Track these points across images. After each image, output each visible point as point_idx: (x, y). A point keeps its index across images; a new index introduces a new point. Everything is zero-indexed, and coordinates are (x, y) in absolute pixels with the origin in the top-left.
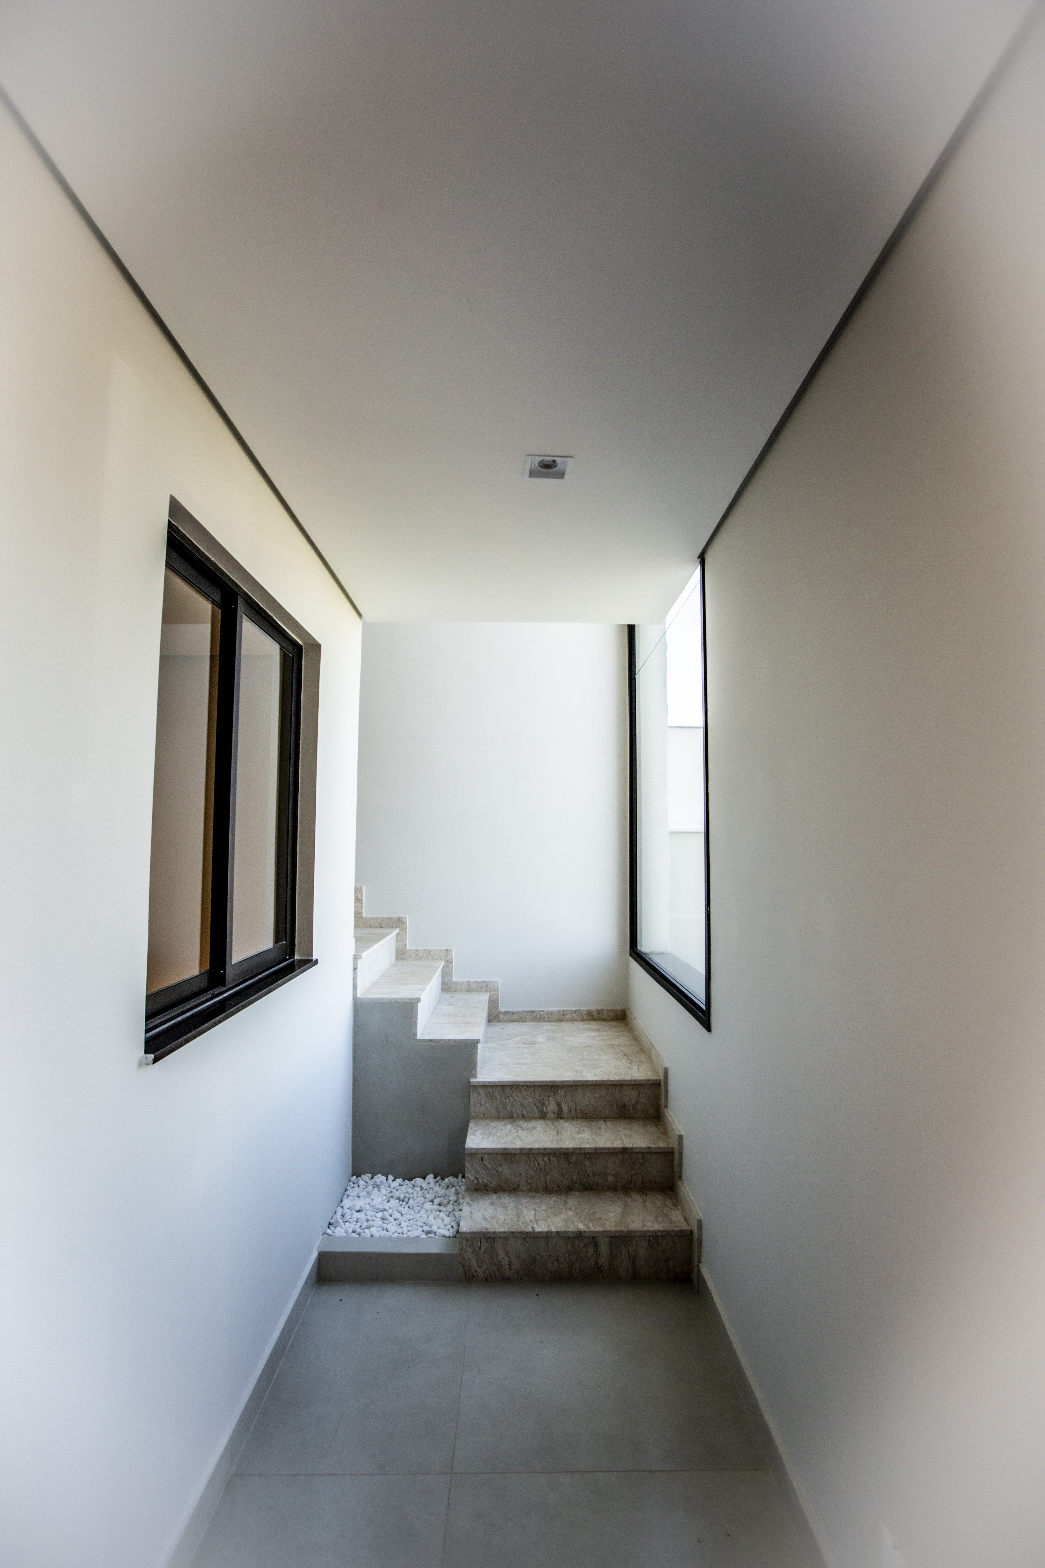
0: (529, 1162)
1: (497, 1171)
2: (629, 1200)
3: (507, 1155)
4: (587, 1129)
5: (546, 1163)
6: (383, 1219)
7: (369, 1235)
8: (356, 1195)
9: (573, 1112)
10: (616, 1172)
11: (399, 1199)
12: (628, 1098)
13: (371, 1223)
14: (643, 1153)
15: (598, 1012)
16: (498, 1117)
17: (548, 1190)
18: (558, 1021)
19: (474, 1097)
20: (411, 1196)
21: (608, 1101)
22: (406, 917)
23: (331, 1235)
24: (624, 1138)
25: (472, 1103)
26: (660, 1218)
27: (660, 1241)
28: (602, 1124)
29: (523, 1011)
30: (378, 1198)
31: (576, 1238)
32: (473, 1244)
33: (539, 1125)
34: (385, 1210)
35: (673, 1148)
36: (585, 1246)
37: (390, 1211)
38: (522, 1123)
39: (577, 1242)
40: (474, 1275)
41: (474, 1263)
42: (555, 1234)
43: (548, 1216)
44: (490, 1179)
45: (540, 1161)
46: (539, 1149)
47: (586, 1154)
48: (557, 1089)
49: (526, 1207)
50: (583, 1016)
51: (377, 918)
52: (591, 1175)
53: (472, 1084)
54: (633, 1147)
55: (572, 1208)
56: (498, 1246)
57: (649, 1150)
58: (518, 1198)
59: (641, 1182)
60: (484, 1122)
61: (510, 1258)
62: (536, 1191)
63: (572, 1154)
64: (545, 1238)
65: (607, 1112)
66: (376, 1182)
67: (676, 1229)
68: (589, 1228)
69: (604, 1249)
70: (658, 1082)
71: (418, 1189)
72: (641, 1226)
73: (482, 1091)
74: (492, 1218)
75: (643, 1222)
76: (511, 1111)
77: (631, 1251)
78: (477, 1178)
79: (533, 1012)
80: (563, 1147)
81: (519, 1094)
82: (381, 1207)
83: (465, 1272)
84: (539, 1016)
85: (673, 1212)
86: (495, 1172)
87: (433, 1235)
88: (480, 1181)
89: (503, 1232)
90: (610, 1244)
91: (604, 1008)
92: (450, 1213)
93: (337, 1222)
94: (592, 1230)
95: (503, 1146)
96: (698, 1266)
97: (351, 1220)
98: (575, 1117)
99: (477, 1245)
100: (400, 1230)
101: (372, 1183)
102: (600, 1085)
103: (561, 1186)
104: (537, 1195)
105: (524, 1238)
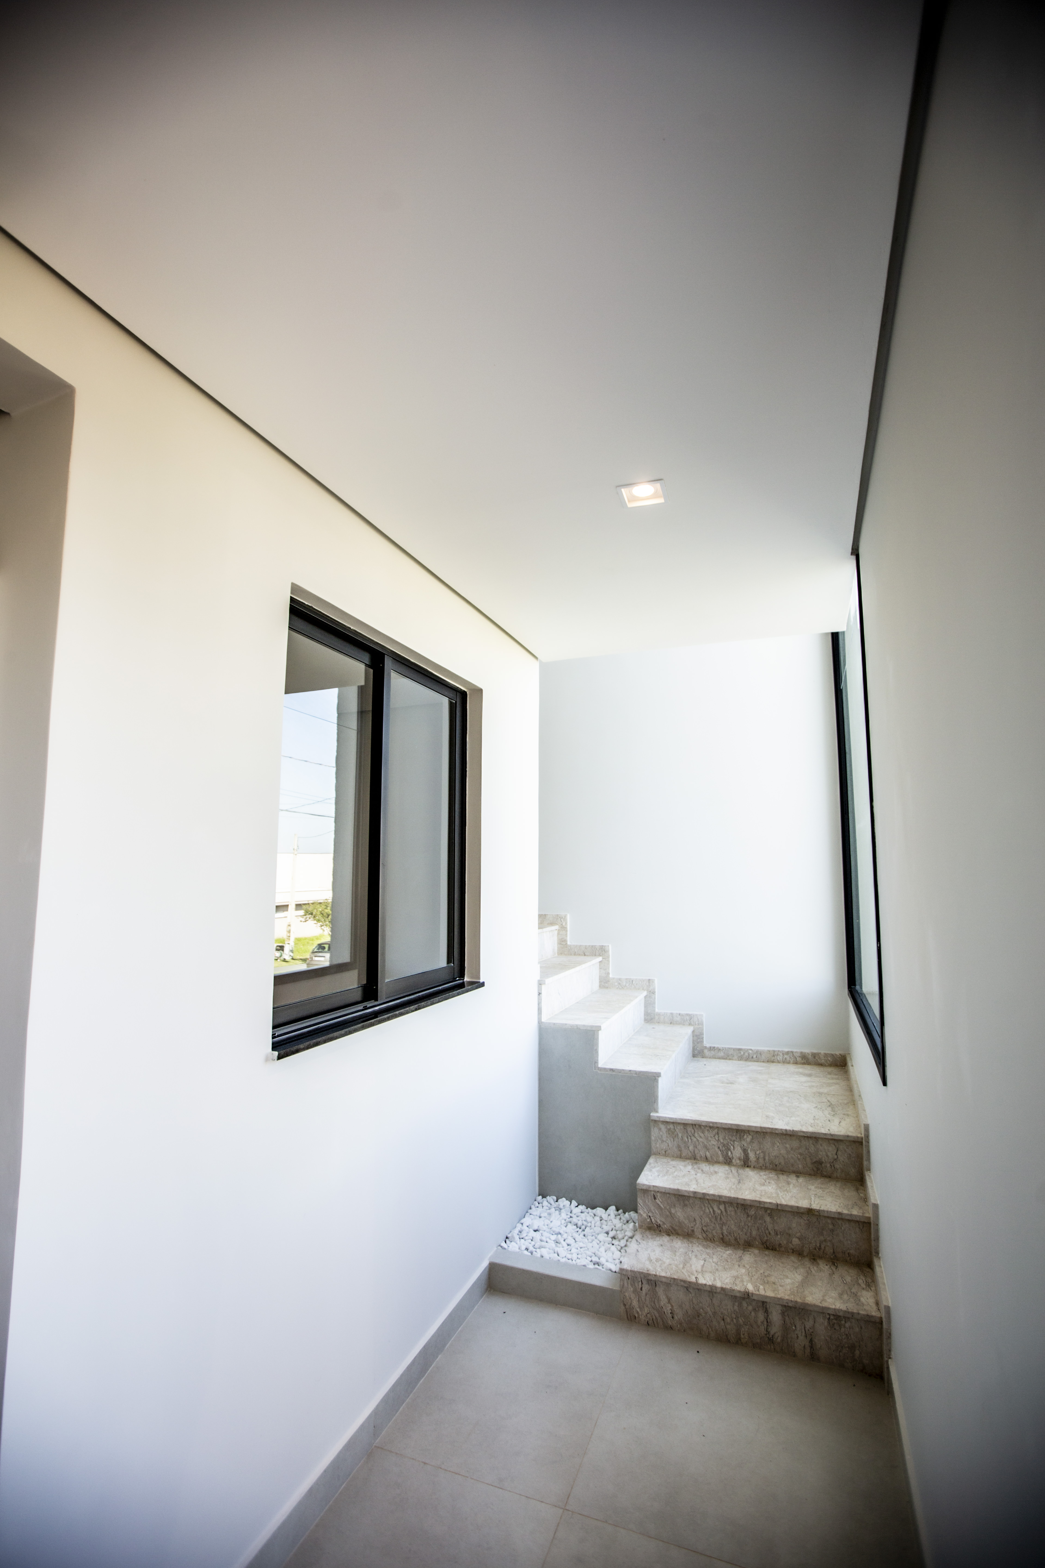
0: (704, 1208)
1: (670, 1213)
2: (814, 1269)
3: (680, 1198)
4: (773, 1182)
5: (722, 1212)
6: (557, 1242)
7: (539, 1255)
8: (538, 1215)
9: (761, 1160)
10: (802, 1236)
11: (576, 1225)
12: (824, 1153)
13: (543, 1244)
14: (833, 1218)
15: (814, 1055)
16: (680, 1157)
17: (725, 1242)
18: (768, 1062)
19: (655, 1133)
20: (589, 1224)
21: (801, 1154)
22: (608, 946)
23: (505, 1249)
24: (813, 1198)
25: (653, 1138)
26: (845, 1297)
27: (843, 1322)
28: (793, 1179)
29: (729, 1048)
30: (557, 1221)
31: (744, 1299)
32: (634, 1283)
33: (722, 1170)
34: (560, 1234)
35: (869, 1218)
36: (754, 1310)
37: (565, 1236)
38: (705, 1167)
39: (745, 1304)
40: (635, 1317)
41: (635, 1303)
42: (720, 1289)
43: (717, 1270)
44: (663, 1220)
45: (716, 1209)
46: (714, 1195)
47: (766, 1209)
48: (742, 1134)
49: (696, 1256)
50: (796, 1059)
51: (581, 946)
52: (772, 1233)
53: (652, 1118)
54: (821, 1209)
55: (746, 1266)
56: (660, 1291)
57: (840, 1217)
58: (690, 1245)
59: (832, 1251)
60: (665, 1160)
61: (672, 1306)
62: (712, 1240)
63: (751, 1206)
64: (709, 1291)
65: (800, 1166)
66: (559, 1205)
67: (862, 1312)
68: (758, 1291)
69: (776, 1316)
70: (860, 1140)
71: (597, 1218)
72: (819, 1301)
73: (662, 1127)
74: (657, 1260)
75: (823, 1296)
76: (694, 1152)
77: (807, 1327)
78: (650, 1217)
79: (740, 1050)
80: (740, 1197)
81: (702, 1135)
82: (557, 1230)
83: (627, 1311)
84: (746, 1054)
85: (864, 1293)
86: (668, 1213)
87: (600, 1268)
88: (653, 1220)
89: (664, 1277)
90: (783, 1313)
91: (820, 1051)
92: (622, 1248)
93: (513, 1237)
94: (761, 1294)
95: (676, 1187)
96: (887, 1362)
97: (526, 1238)
98: (764, 1168)
99: (638, 1285)
100: (569, 1256)
101: (555, 1206)
102: (791, 1135)
103: (739, 1240)
104: (712, 1245)
105: (687, 1288)
